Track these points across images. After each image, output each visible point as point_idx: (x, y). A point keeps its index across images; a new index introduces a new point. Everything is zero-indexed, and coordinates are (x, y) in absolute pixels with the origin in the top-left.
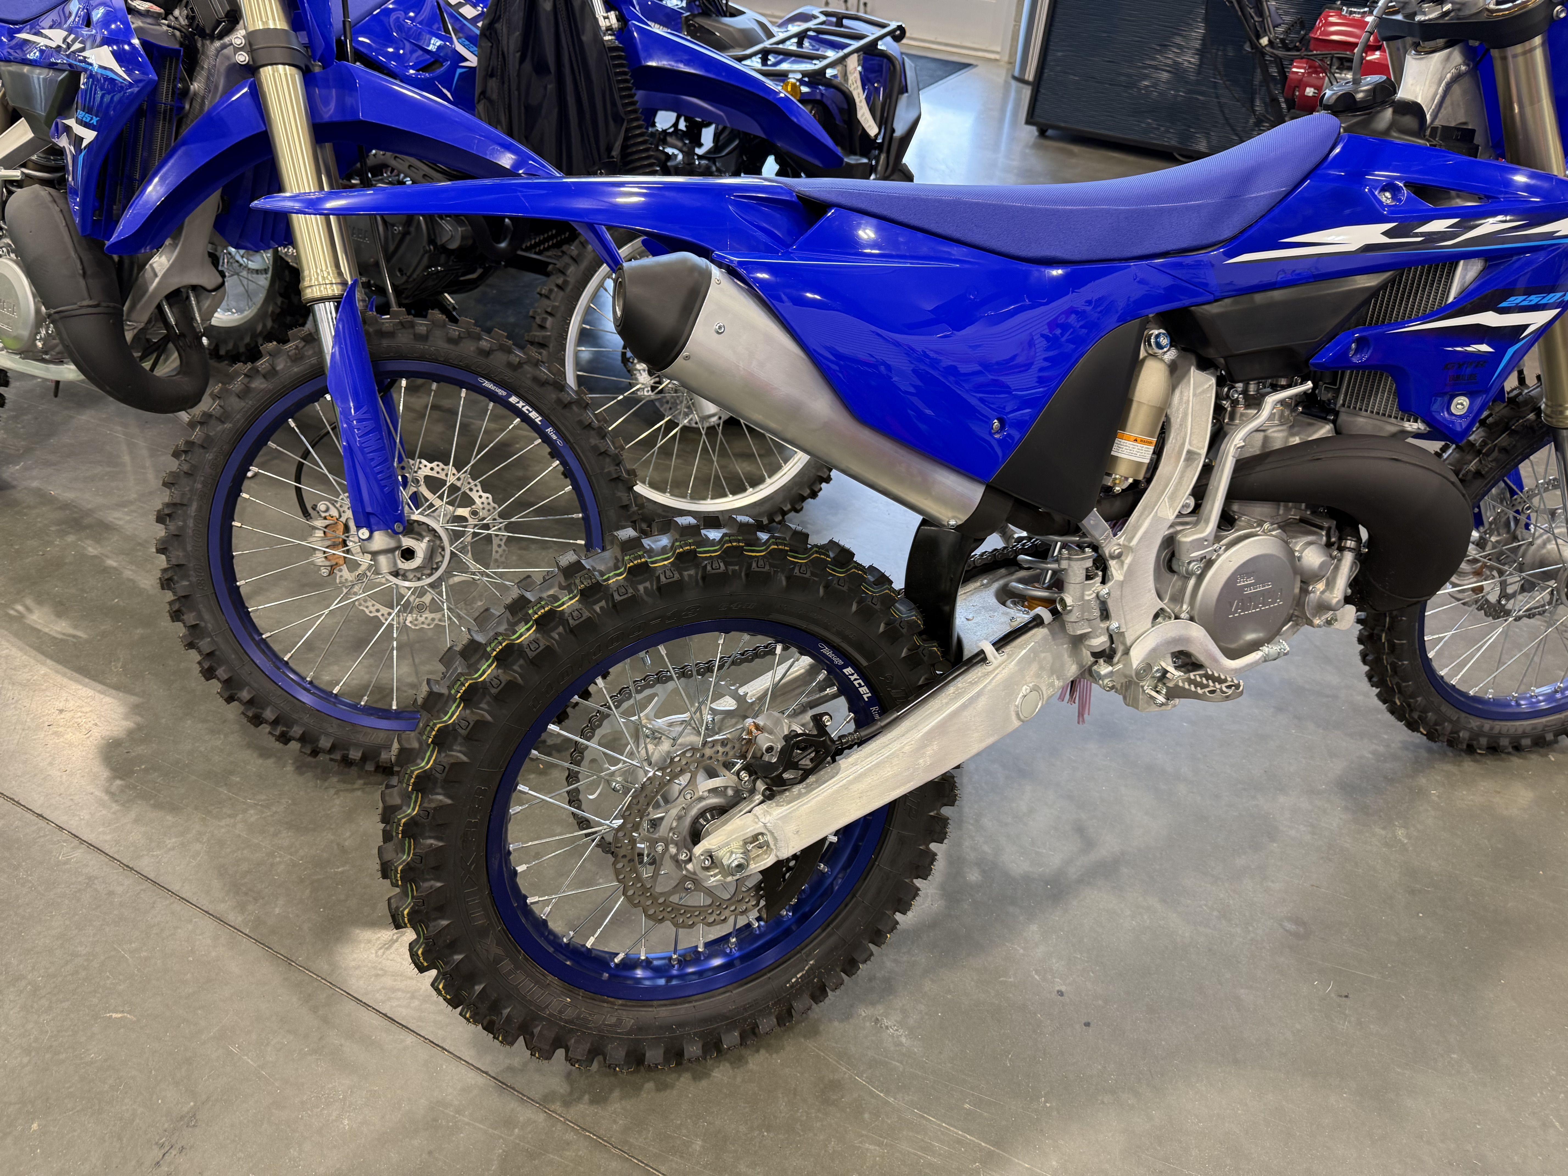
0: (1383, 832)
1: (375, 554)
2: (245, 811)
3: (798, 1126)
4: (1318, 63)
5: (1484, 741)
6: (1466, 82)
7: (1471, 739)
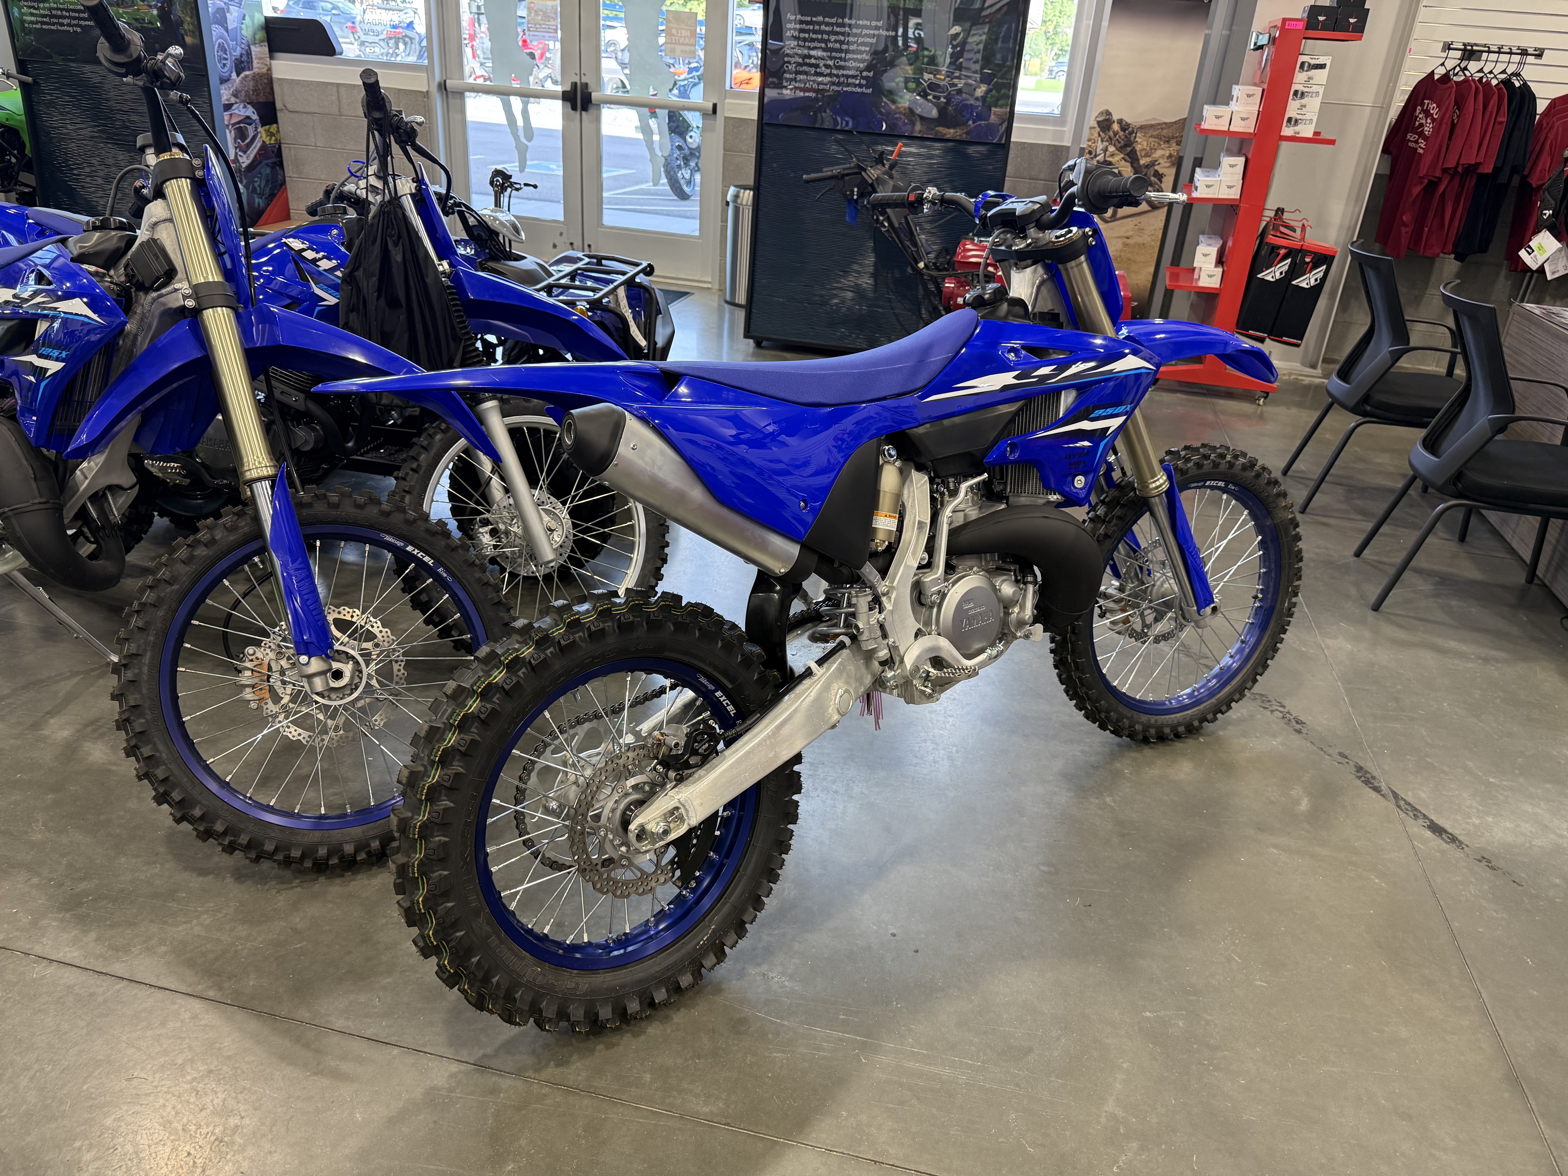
0: (1097, 801)
1: (310, 677)
2: (198, 917)
3: (721, 1052)
4: (963, 279)
5: (1153, 731)
6: (1049, 284)
7: (1144, 731)
